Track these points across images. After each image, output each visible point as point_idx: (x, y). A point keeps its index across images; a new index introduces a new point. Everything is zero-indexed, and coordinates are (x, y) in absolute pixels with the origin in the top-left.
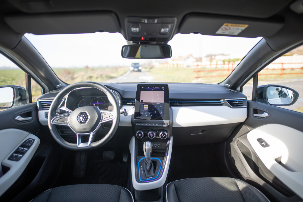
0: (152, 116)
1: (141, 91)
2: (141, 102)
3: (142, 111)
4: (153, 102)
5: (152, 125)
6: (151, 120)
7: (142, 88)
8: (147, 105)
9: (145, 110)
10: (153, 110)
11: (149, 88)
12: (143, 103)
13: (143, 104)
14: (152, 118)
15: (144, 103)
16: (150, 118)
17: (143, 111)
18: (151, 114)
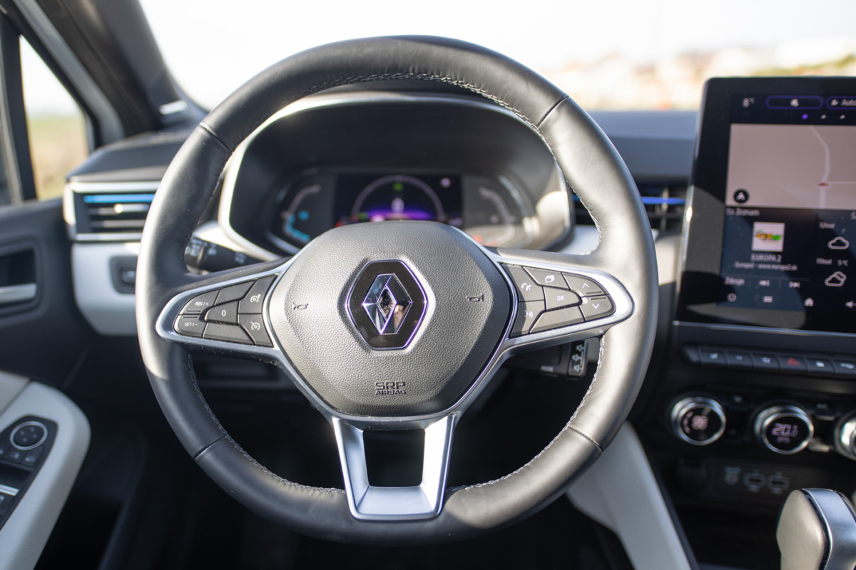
0: (809, 302)
1: (737, 131)
2: (730, 201)
3: (738, 265)
4: (822, 205)
5: (810, 368)
6: (804, 328)
7: (746, 103)
8: (778, 229)
9: (757, 263)
10: (821, 261)
11: (795, 103)
12: (745, 212)
13: (750, 221)
14: (813, 320)
15: (756, 213)
16: (800, 317)
17: (747, 266)
18: (803, 293)
